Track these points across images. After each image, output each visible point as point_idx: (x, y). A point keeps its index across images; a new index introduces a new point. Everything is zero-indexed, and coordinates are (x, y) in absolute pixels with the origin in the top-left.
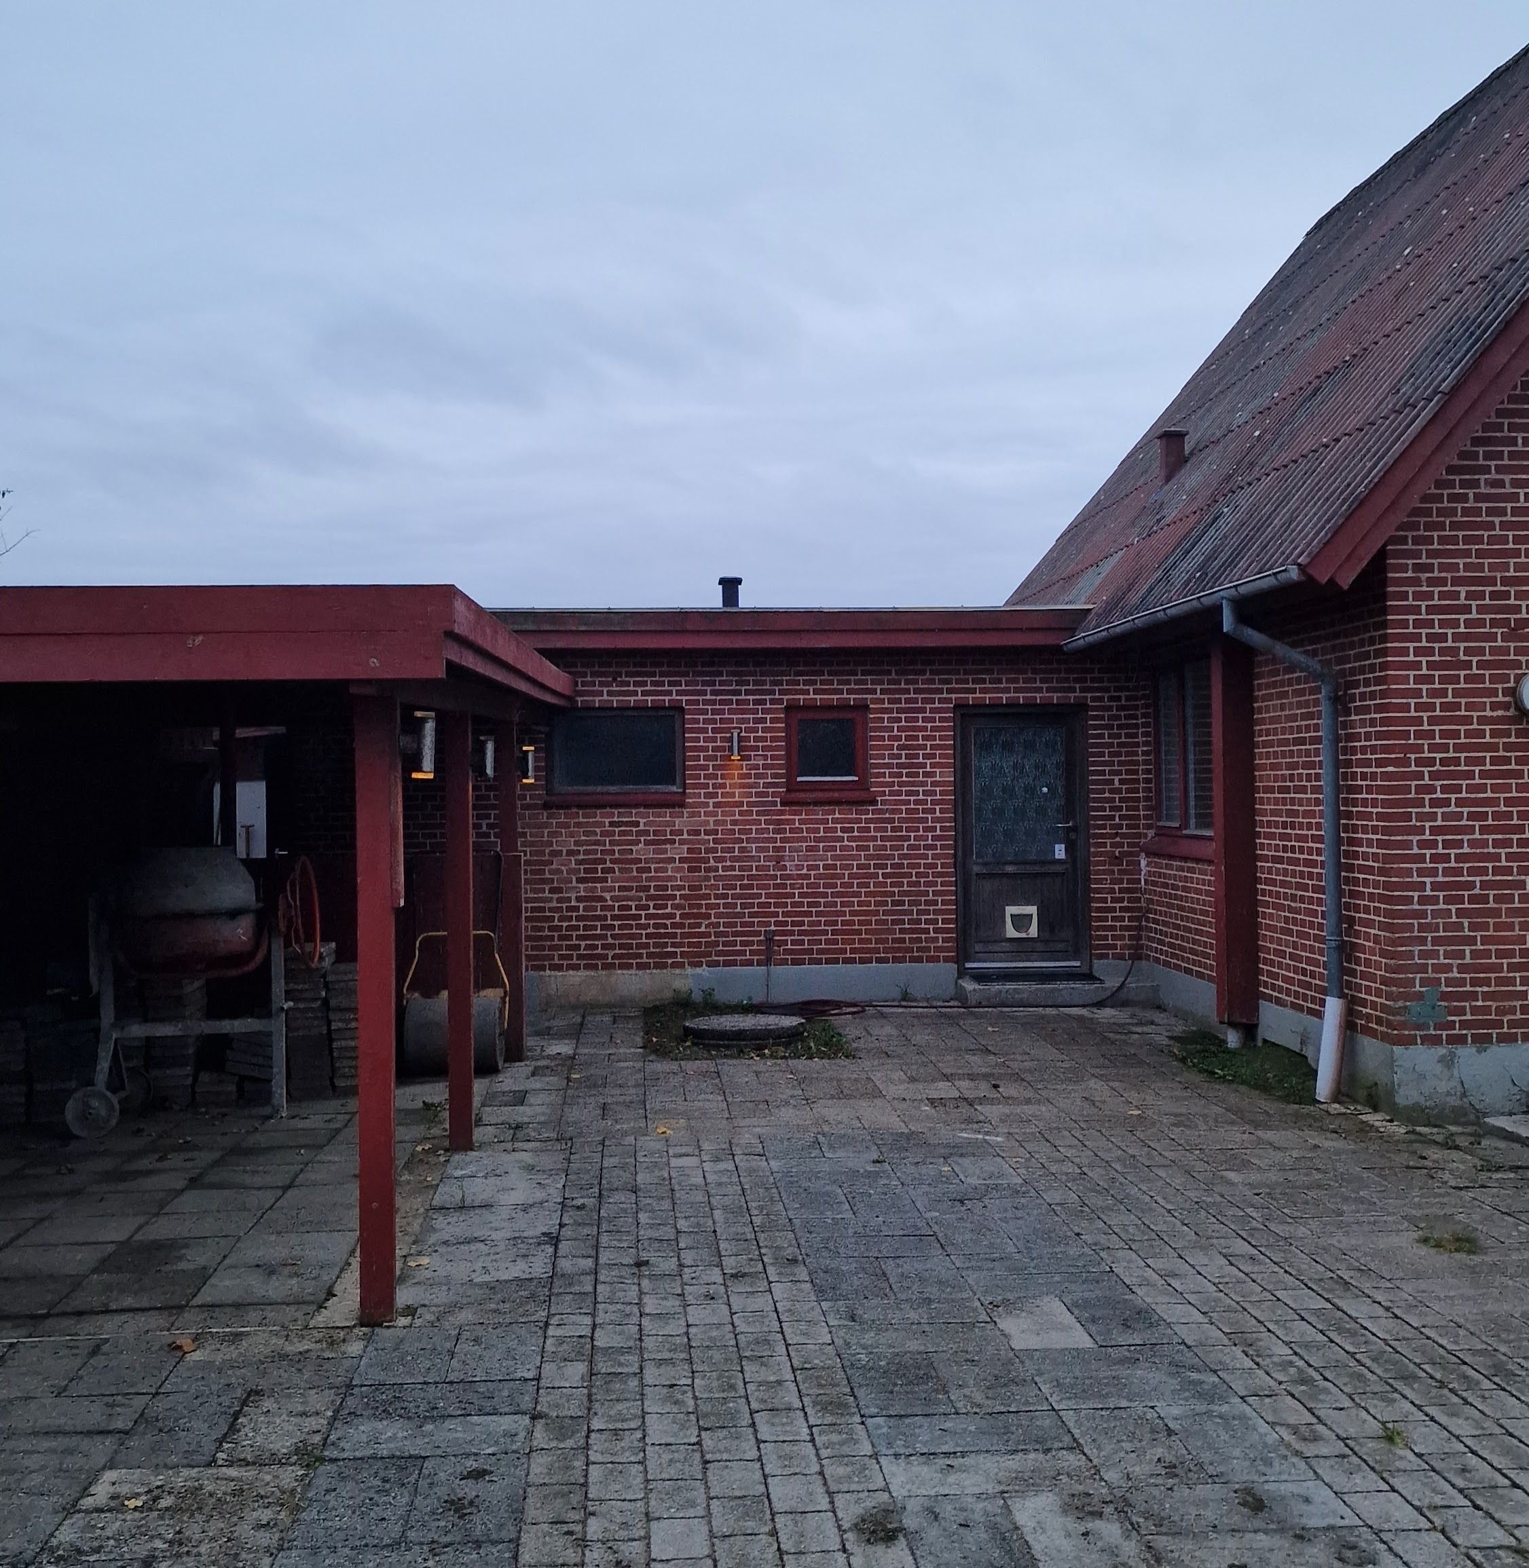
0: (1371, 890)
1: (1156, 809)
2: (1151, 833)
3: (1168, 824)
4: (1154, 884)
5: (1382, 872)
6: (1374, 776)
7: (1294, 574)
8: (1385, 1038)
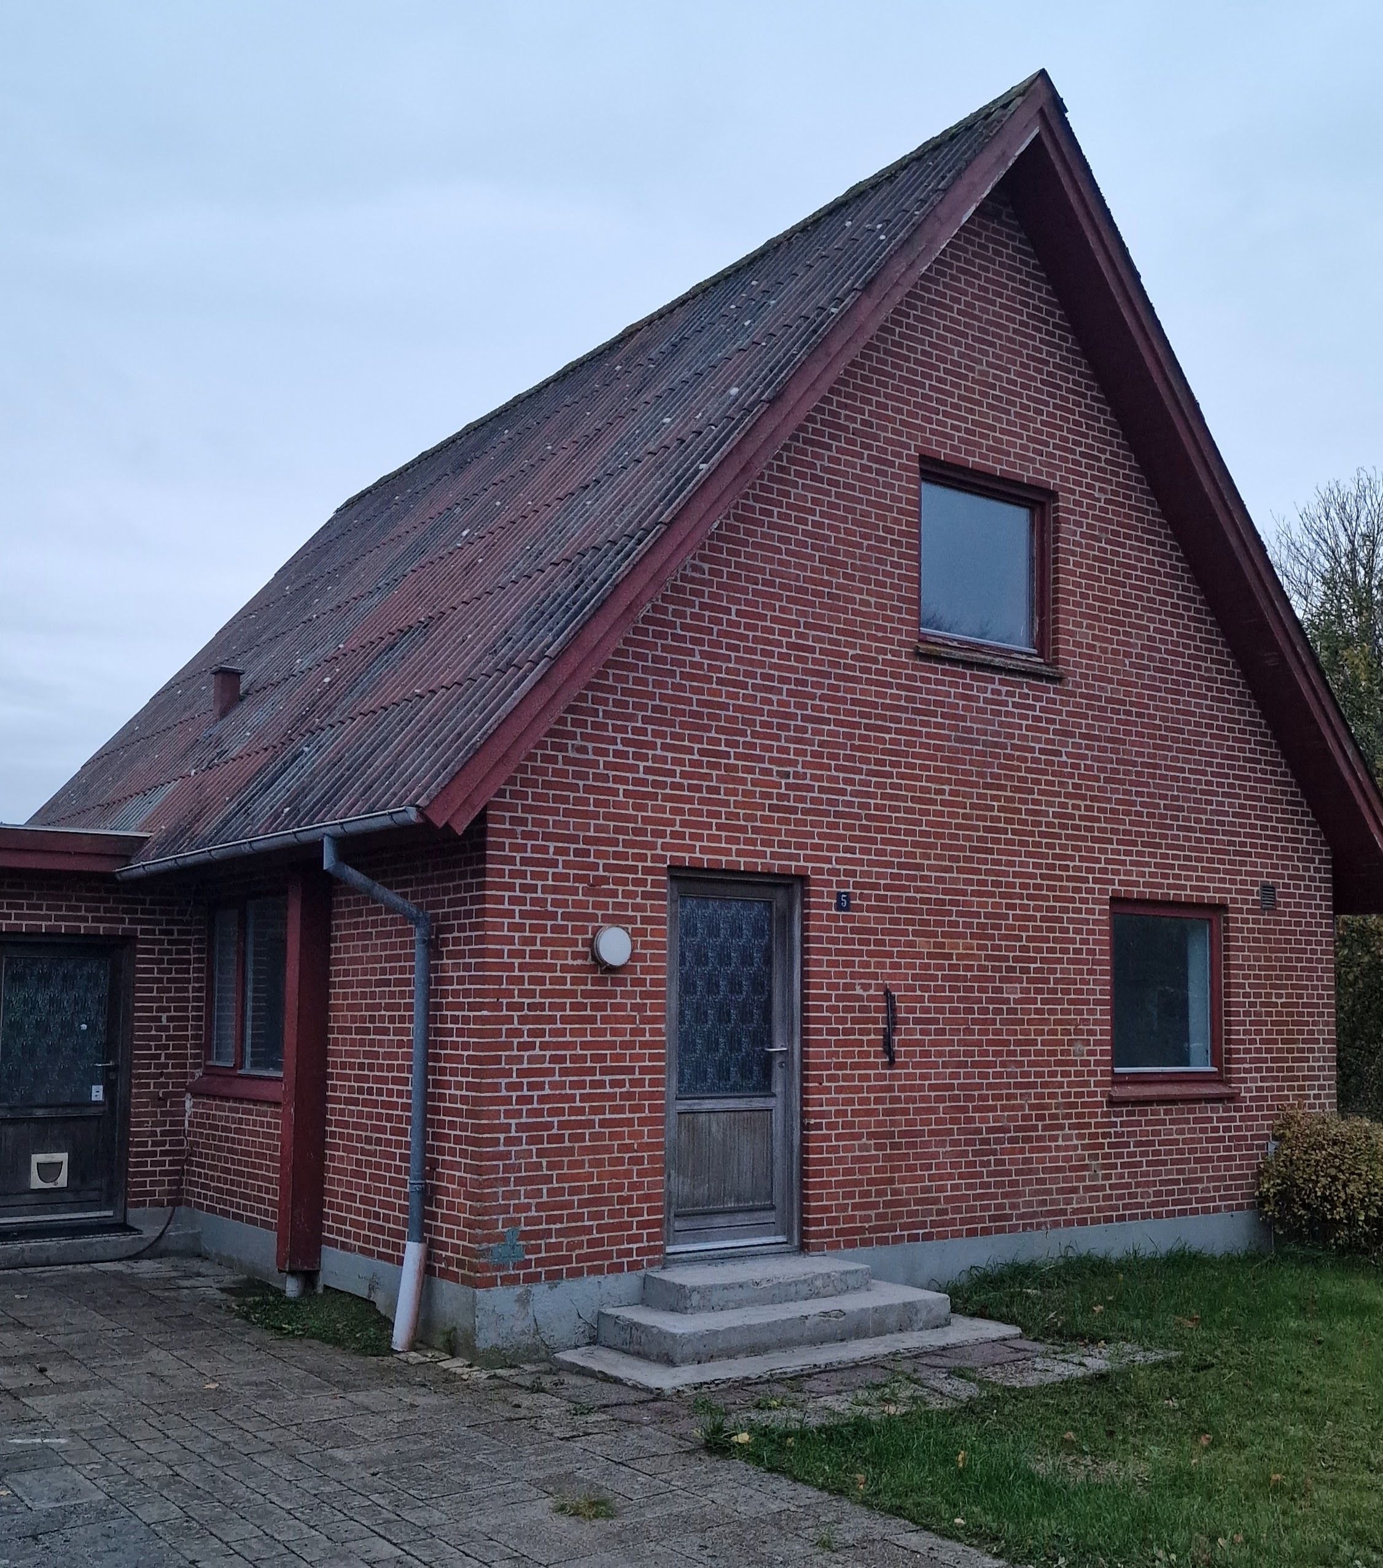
0: (458, 1133)
1: (206, 1047)
2: (198, 1073)
3: (218, 1064)
4: (201, 1125)
5: (471, 1114)
6: (466, 1020)
7: (412, 815)
8: (467, 1281)
